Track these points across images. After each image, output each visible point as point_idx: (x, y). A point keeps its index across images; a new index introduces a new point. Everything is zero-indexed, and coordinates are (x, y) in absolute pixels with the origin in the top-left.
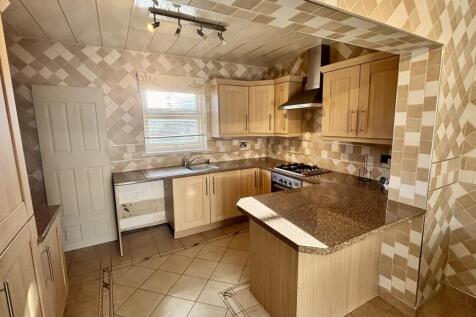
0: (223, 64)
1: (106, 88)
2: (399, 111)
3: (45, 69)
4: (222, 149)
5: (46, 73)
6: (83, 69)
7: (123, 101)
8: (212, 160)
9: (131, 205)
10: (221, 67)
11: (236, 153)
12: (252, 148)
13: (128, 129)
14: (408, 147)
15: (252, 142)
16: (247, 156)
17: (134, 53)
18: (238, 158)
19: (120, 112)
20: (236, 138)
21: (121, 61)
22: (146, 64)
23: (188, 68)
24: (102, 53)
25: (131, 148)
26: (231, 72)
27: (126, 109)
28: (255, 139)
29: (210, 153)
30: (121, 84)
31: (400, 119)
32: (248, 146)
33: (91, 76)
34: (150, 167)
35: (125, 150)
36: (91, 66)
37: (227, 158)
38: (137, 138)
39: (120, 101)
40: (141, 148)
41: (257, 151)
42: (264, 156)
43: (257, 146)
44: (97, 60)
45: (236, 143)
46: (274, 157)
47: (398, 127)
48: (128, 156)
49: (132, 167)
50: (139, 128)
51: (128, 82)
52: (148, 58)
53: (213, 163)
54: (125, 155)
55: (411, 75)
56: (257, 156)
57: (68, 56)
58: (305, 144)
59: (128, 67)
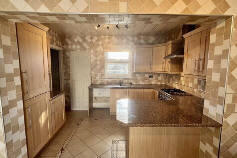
0: (142, 37)
1: (92, 51)
2: (210, 59)
3: (74, 45)
4: (139, 78)
5: (74, 47)
6: (85, 45)
7: (97, 56)
8: (134, 83)
9: (98, 97)
10: (141, 39)
11: (147, 81)
12: (157, 79)
13: (98, 67)
14: (214, 82)
15: (157, 76)
16: (153, 83)
17: (103, 37)
18: (148, 83)
19: (96, 60)
20: (147, 73)
21: (98, 40)
22: (107, 41)
23: (125, 41)
24: (91, 38)
25: (99, 74)
26: (146, 41)
27: (98, 59)
28: (159, 74)
29: (133, 79)
30: (97, 49)
31: (210, 64)
32: (154, 78)
33: (87, 47)
34: (106, 83)
35: (97, 75)
36: (88, 43)
37: (141, 83)
38: (102, 71)
39: (96, 56)
40: (103, 75)
41: (159, 81)
42: (163, 83)
43: (160, 78)
44: (89, 41)
45: (147, 76)
46: (168, 85)
47: (209, 69)
48: (98, 78)
49: (99, 82)
50: (103, 67)
51: (100, 48)
52: (108, 38)
53: (133, 84)
54: (97, 77)
55: (217, 36)
56: (159, 83)
57: (81, 40)
58: (182, 79)
59: (100, 43)
